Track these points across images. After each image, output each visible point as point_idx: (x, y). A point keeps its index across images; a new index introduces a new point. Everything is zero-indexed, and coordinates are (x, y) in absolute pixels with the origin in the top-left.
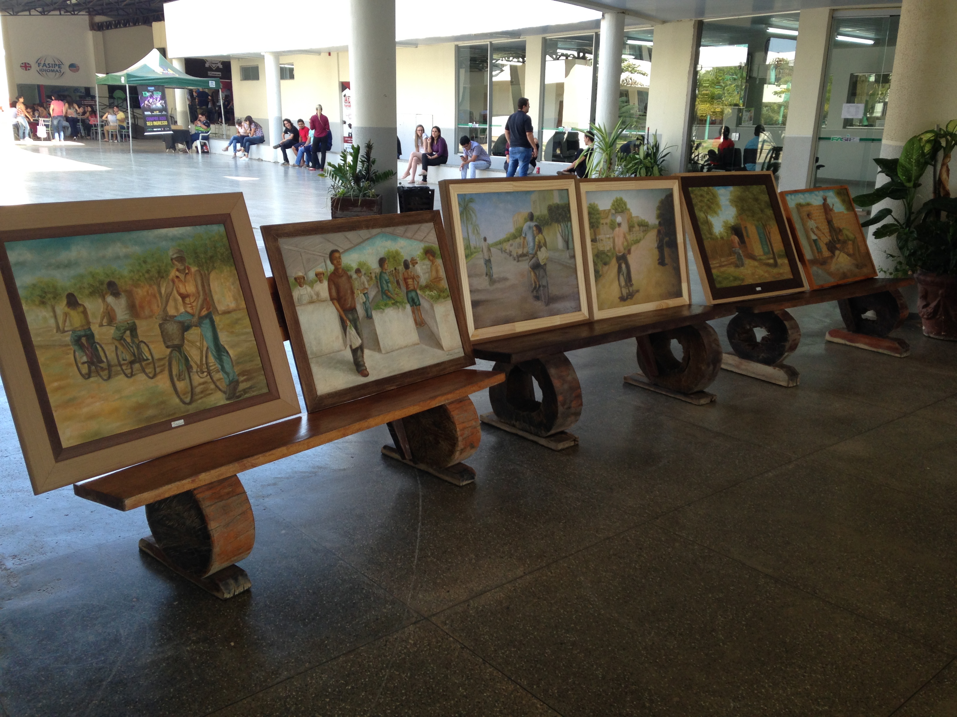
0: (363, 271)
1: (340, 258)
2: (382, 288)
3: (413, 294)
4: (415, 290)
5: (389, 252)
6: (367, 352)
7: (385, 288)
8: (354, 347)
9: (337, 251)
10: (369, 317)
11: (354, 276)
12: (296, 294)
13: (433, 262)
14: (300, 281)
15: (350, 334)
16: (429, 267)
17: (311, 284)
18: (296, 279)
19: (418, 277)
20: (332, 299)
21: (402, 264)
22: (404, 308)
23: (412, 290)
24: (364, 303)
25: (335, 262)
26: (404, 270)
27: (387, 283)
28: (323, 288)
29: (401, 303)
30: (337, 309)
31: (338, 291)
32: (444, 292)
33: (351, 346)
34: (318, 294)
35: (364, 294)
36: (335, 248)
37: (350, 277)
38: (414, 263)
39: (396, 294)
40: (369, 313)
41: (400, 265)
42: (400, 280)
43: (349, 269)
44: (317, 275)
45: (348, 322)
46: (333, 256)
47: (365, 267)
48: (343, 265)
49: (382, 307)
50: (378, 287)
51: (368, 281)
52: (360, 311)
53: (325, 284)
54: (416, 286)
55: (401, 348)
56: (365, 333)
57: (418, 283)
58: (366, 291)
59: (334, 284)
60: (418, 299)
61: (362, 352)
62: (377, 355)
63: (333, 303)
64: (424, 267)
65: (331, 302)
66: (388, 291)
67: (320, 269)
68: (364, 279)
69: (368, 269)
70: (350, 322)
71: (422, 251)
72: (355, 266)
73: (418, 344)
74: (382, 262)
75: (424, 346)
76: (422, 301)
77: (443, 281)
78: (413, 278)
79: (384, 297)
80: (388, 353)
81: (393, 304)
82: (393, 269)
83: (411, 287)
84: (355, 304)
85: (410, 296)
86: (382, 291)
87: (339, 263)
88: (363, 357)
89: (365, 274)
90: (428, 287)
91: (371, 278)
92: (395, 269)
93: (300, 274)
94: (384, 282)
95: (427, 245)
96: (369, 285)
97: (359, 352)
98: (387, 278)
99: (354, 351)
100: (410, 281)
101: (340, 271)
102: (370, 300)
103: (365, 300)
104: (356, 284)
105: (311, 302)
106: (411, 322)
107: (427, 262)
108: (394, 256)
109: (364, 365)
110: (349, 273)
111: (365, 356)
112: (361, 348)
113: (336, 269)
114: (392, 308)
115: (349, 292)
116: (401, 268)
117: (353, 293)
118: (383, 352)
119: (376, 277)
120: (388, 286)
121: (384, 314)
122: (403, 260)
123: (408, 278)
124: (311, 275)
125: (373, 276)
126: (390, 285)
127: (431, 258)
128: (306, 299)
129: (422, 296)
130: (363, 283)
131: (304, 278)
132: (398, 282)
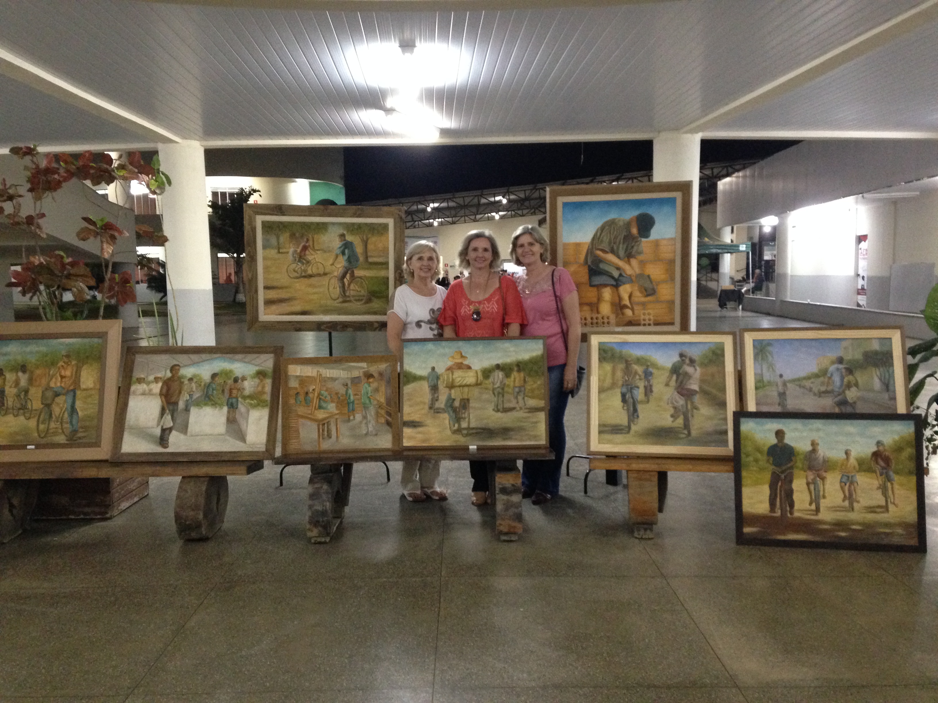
0: (195, 380)
1: (179, 370)
2: (207, 392)
3: (234, 400)
4: (237, 398)
5: (223, 370)
6: (174, 433)
7: (210, 393)
8: (164, 427)
9: (178, 365)
10: (187, 410)
11: (186, 382)
12: (133, 388)
13: (262, 381)
14: (140, 381)
15: (166, 418)
16: (257, 383)
17: (148, 383)
18: (137, 379)
19: (244, 389)
20: (161, 394)
21: (233, 379)
22: (222, 408)
23: (234, 398)
24: (187, 401)
25: (174, 372)
26: (233, 383)
27: (213, 390)
28: (157, 388)
29: (221, 406)
30: (162, 401)
31: (168, 390)
32: (264, 402)
33: (162, 427)
34: (150, 390)
35: (190, 395)
36: (177, 363)
37: (182, 383)
38: (244, 379)
39: (219, 399)
40: (189, 408)
41: (230, 379)
42: (226, 390)
43: (183, 377)
44: (155, 378)
45: (167, 411)
46: (174, 369)
47: (198, 378)
48: (179, 374)
49: (202, 406)
50: (204, 392)
51: (196, 387)
52: (181, 405)
53: (160, 385)
54: (238, 395)
55: (206, 435)
56: (179, 421)
57: (242, 393)
58: (192, 393)
59: (167, 386)
60: (237, 405)
61: (170, 432)
62: (182, 437)
63: (161, 397)
64: (253, 383)
65: (159, 397)
66: (212, 395)
67: (159, 375)
68: (194, 385)
69: (201, 379)
70: (169, 410)
71: (255, 372)
72: (189, 376)
73: (223, 435)
74: (214, 376)
75: (228, 438)
76: (240, 406)
77: (266, 395)
78: (239, 390)
79: (207, 399)
80: (192, 436)
81: (212, 405)
82: (223, 381)
83: (234, 395)
84: (179, 400)
85: (230, 401)
86: (207, 394)
87: (177, 373)
88: (169, 435)
89: (196, 382)
90: (251, 397)
91: (200, 385)
92: (225, 382)
93: (142, 376)
94: (211, 389)
95: (261, 368)
96: (196, 389)
97: (167, 432)
98: (214, 386)
99: (163, 430)
100: (235, 392)
101: (176, 378)
102: (193, 400)
103: (188, 398)
104: (185, 387)
105: (143, 394)
106: (223, 419)
107: (257, 381)
108: (227, 374)
109: (167, 441)
110: (182, 380)
111: (171, 436)
112: (170, 429)
113: (173, 376)
114: (210, 407)
115: (177, 392)
116: (230, 382)
117: (180, 392)
118: (189, 434)
119: (205, 385)
120: (213, 392)
121: (201, 410)
122: (234, 376)
123: (233, 389)
124: (151, 378)
125: (203, 384)
126: (215, 392)
127: (261, 377)
128: (141, 391)
129: (241, 403)
130: (192, 388)
131: (144, 379)
132: (223, 391)
